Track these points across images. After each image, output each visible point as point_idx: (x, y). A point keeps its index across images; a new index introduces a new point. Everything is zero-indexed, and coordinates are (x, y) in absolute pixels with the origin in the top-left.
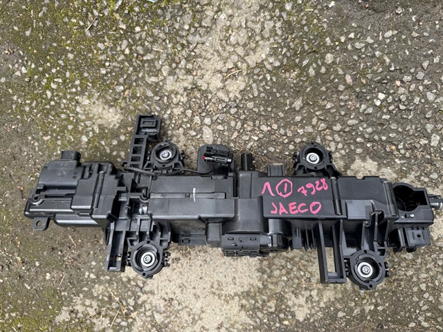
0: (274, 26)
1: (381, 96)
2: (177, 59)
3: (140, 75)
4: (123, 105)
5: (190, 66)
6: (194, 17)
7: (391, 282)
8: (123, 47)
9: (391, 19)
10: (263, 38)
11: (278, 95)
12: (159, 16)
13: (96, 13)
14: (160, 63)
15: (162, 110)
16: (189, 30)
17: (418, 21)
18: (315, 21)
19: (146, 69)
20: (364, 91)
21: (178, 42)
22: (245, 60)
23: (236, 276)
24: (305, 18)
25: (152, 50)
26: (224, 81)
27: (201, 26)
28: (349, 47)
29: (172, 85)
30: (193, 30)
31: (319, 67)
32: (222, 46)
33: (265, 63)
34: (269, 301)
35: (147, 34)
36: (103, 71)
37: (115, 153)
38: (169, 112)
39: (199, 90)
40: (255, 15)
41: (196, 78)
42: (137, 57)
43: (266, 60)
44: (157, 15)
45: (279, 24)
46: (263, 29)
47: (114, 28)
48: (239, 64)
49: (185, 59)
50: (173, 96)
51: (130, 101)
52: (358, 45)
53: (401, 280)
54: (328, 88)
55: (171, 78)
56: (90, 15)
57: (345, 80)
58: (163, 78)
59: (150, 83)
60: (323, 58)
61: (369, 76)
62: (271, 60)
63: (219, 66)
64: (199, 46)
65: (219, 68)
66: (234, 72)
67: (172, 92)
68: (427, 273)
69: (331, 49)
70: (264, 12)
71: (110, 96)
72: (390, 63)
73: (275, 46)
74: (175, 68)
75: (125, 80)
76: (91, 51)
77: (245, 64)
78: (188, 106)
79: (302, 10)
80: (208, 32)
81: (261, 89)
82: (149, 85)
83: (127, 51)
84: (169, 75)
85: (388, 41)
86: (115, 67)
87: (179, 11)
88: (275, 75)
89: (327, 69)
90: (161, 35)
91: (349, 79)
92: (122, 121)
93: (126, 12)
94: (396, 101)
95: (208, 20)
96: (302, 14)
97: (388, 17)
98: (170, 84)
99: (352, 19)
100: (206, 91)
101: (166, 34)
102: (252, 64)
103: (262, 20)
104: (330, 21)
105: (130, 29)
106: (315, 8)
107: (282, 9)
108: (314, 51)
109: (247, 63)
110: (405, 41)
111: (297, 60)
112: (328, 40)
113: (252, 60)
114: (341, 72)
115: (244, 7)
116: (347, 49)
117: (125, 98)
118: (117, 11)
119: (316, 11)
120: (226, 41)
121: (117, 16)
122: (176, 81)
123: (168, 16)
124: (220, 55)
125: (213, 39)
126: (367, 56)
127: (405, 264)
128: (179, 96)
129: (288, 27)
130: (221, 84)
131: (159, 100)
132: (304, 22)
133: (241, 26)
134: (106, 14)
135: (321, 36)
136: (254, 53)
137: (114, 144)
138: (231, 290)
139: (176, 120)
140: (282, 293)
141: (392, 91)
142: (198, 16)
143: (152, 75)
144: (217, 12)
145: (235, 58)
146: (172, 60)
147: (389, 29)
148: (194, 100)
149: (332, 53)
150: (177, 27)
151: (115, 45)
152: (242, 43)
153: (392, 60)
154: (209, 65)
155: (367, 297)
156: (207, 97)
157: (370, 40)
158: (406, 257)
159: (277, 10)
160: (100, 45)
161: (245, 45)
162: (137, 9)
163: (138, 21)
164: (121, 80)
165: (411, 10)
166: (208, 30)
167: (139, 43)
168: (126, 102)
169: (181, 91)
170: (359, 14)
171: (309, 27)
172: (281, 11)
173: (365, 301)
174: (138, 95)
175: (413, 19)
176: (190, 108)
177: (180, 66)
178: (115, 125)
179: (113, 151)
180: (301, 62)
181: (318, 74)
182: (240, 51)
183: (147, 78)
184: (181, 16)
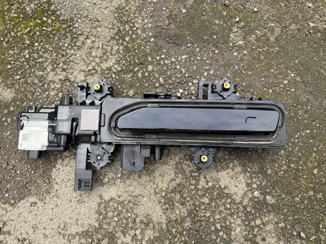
0: (119, 49)
1: (181, 91)
2: (58, 62)
3: (32, 71)
4: (17, 87)
5: (65, 67)
6: (72, 40)
7: (195, 223)
8: (25, 54)
9: (185, 49)
10: (112, 54)
11: (119, 87)
12: (51, 38)
13: (12, 34)
14: (47, 64)
15: (42, 92)
16: (67, 47)
17: (200, 51)
18: (142, 47)
19: (37, 67)
20: (171, 87)
21: (60, 53)
22: (100, 66)
23: (79, 218)
24: (137, 45)
25: (43, 56)
26: (85, 76)
27: (75, 45)
28: (162, 62)
29: (52, 77)
30: (70, 47)
31: (144, 72)
32: (87, 57)
33: (112, 68)
34: (103, 240)
35: (42, 47)
36: (9, 67)
37: (4, 119)
38: (47, 93)
39: (69, 81)
40: (108, 42)
41: (68, 74)
42: (33, 60)
43: (113, 66)
44: (49, 37)
45: (121, 48)
46: (112, 49)
47: (22, 43)
48: (96, 67)
49: (63, 62)
50: (51, 84)
51: (22, 85)
52: (166, 62)
53: (202, 221)
54: (149, 85)
55: (52, 73)
56: (9, 35)
57: (159, 81)
58: (47, 73)
59: (38, 75)
60: (146, 68)
61: (173, 79)
62: (116, 66)
63: (84, 68)
64: (72, 56)
65: (83, 69)
66: (93, 71)
67: (51, 81)
68: (220, 215)
69: (151, 63)
70: (113, 41)
71: (10, 81)
72: (185, 72)
73: (119, 59)
74: (56, 68)
75: (22, 73)
76: (4, 55)
77: (100, 68)
78: (60, 90)
79: (135, 41)
80: (79, 49)
81: (109, 82)
82: (37, 77)
83: (27, 56)
84: (51, 71)
85: (184, 61)
86: (17, 65)
87: (63, 36)
88: (118, 75)
89: (149, 74)
90: (50, 48)
91: (161, 80)
92: (14, 97)
93: (31, 34)
94: (190, 94)
95: (80, 42)
96: (135, 43)
97: (183, 48)
98: (51, 76)
99: (164, 48)
100: (73, 82)
101: (53, 48)
102: (104, 68)
103: (112, 45)
104: (151, 48)
105: (32, 44)
106: (142, 41)
107: (124, 40)
108: (141, 64)
109: (101, 67)
110: (193, 61)
111: (131, 68)
112: (149, 58)
113: (104, 66)
114: (157, 76)
115: (102, 37)
116: (160, 64)
117: (19, 84)
118: (26, 34)
119: (143, 42)
120: (90, 54)
121: (25, 36)
122: (55, 75)
123: (56, 38)
124: (85, 62)
125: (82, 53)
126: (172, 68)
127: (204, 207)
128: (55, 84)
129: (127, 49)
130: (84, 78)
131: (42, 86)
132: (136, 48)
133: (99, 47)
134: (19, 35)
135: (146, 55)
136: (106, 62)
137: (5, 112)
138: (73, 230)
139: (51, 99)
140: (113, 232)
141: (187, 88)
142: (74, 40)
143: (41, 71)
144: (86, 39)
145: (94, 64)
146: (55, 63)
147: (184, 55)
148: (65, 87)
149: (152, 65)
150: (61, 45)
151: (20, 52)
152: (99, 56)
153: (186, 71)
154: (77, 67)
155: (178, 236)
156: (73, 85)
157: (173, 60)
158: (204, 201)
159: (121, 40)
160: (11, 52)
161: (100, 57)
162: (38, 33)
163: (37, 40)
164: (20, 72)
165: (196, 45)
166: (79, 48)
167: (36, 52)
168: (19, 86)
169: (57, 81)
170: (167, 46)
171: (139, 51)
172: (123, 41)
173: (177, 239)
174: (29, 82)
175: (197, 50)
176: (62, 92)
177: (59, 66)
178: (8, 100)
179: (3, 118)
180: (133, 69)
181: (143, 76)
182: (97, 60)
183: (36, 72)
184: (64, 39)
